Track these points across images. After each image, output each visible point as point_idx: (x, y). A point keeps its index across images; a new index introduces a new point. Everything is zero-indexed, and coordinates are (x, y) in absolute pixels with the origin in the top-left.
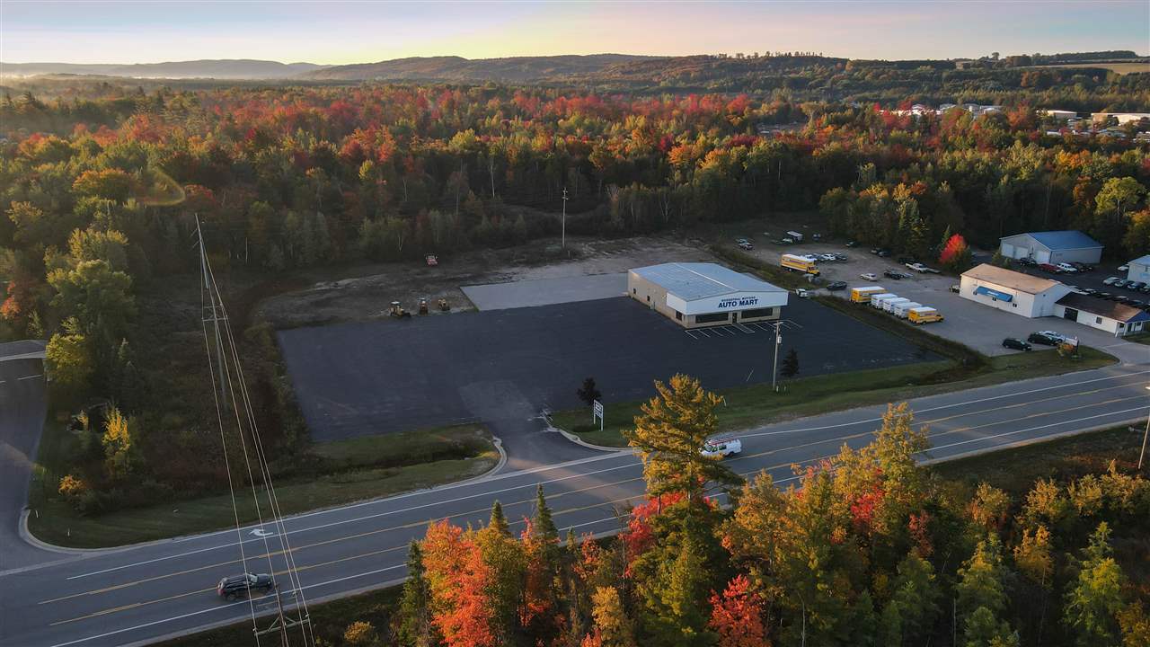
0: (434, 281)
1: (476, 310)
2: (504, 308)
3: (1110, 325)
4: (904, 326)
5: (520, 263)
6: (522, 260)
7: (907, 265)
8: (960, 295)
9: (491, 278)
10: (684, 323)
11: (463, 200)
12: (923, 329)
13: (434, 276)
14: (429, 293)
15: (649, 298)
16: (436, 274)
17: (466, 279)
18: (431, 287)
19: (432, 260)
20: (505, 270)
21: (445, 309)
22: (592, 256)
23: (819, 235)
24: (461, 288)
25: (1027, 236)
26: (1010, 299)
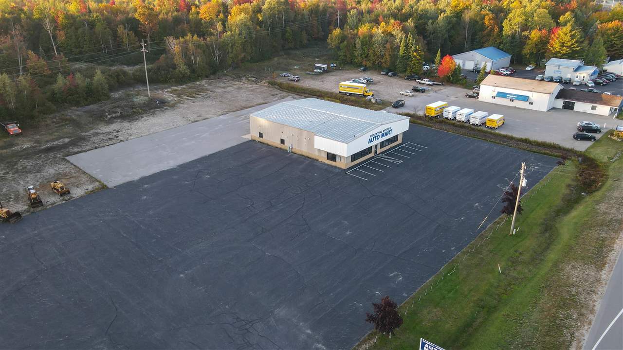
0: (26, 154)
1: (104, 187)
2: (136, 178)
3: (603, 110)
4: (481, 131)
5: (115, 118)
6: (117, 115)
7: (417, 81)
8: (479, 99)
9: (95, 139)
10: (342, 164)
11: (25, 60)
12: (497, 132)
13: (25, 147)
14: (30, 172)
15: (283, 141)
16: (26, 144)
17: (65, 146)
18: (29, 164)
19: (13, 128)
20: (104, 129)
21: (64, 193)
22: (179, 102)
23: (335, 65)
24: (67, 158)
25: (473, 52)
26: (525, 99)
